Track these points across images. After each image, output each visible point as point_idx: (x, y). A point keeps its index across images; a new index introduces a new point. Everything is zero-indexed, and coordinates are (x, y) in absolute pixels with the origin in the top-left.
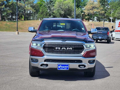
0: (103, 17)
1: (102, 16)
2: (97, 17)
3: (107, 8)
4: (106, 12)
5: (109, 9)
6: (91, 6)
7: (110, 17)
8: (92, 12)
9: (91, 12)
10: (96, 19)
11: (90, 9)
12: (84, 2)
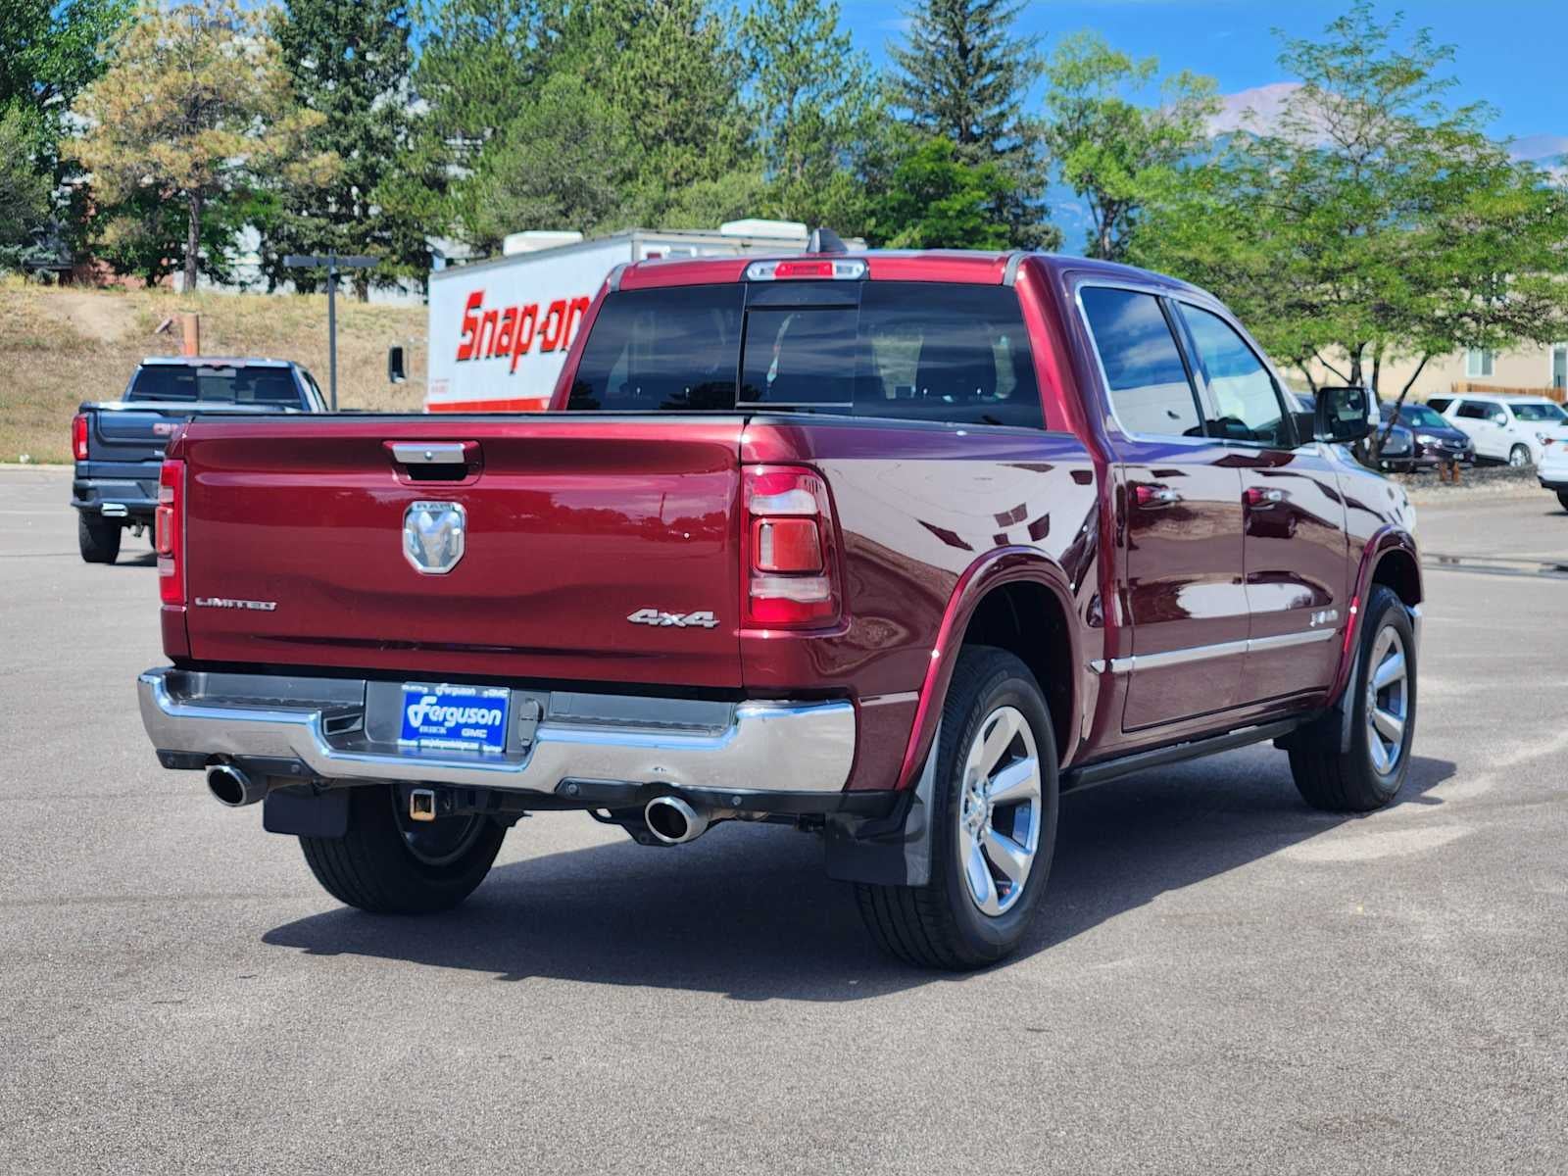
0: (344, 228)
1: (337, 219)
2: (261, 227)
3: (390, 115)
4: (373, 175)
5: (412, 128)
6: (171, 78)
7: (439, 233)
8: (184, 161)
9: (171, 158)
10: (255, 260)
11: (158, 128)
12: (87, 26)
